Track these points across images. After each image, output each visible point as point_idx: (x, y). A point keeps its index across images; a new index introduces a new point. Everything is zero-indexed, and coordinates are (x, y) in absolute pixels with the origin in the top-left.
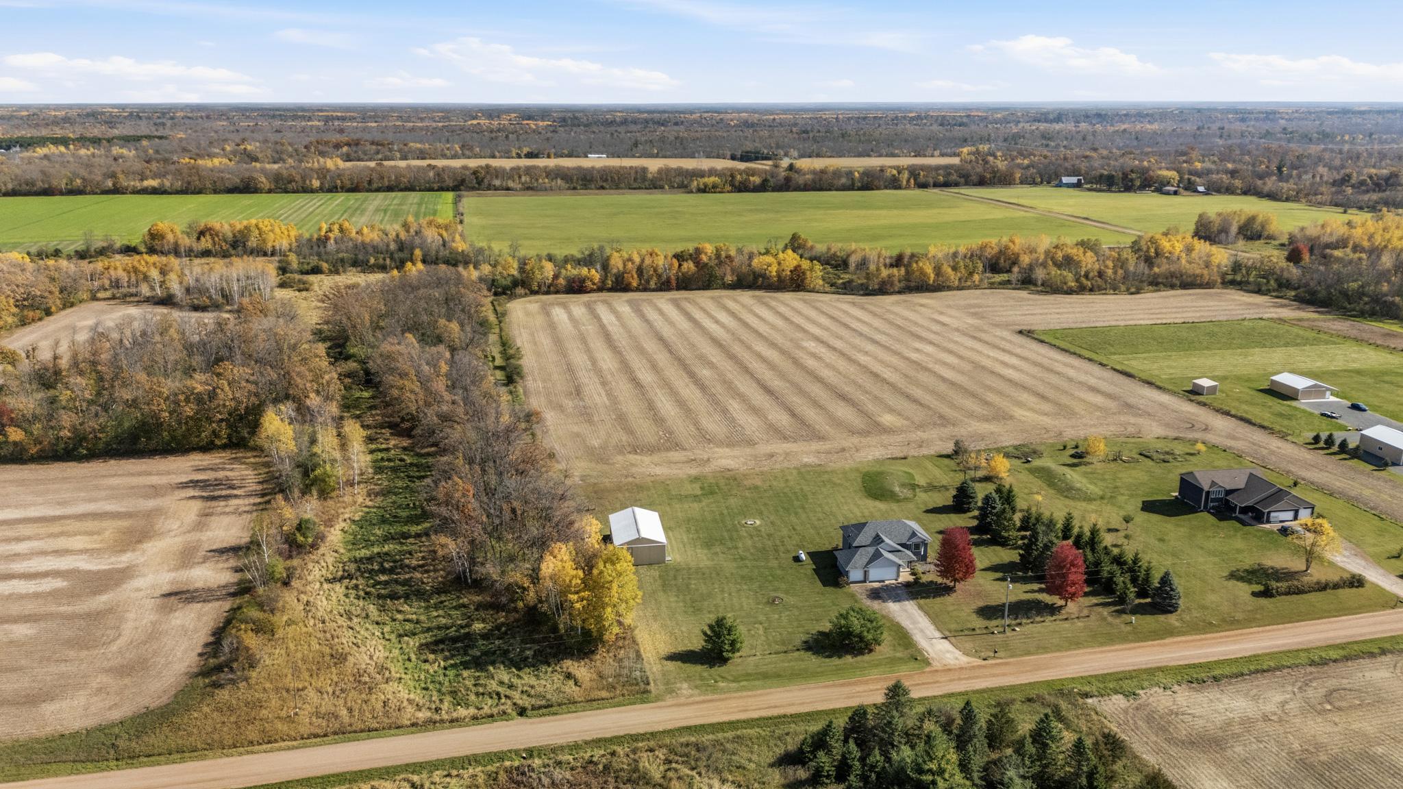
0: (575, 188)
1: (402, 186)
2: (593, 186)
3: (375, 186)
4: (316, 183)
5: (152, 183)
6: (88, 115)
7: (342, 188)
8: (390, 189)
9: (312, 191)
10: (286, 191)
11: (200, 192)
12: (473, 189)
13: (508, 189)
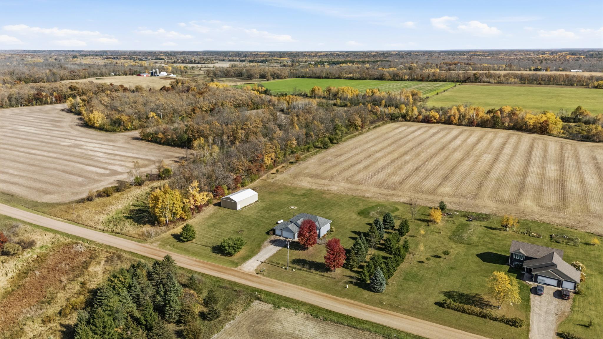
0: (525, 84)
1: (441, 79)
2: (535, 82)
3: (430, 79)
4: (407, 77)
5: (351, 75)
6: (382, 54)
7: (416, 79)
8: (436, 81)
9: (404, 80)
10: (395, 80)
11: (365, 79)
12: (473, 82)
13: (489, 82)
